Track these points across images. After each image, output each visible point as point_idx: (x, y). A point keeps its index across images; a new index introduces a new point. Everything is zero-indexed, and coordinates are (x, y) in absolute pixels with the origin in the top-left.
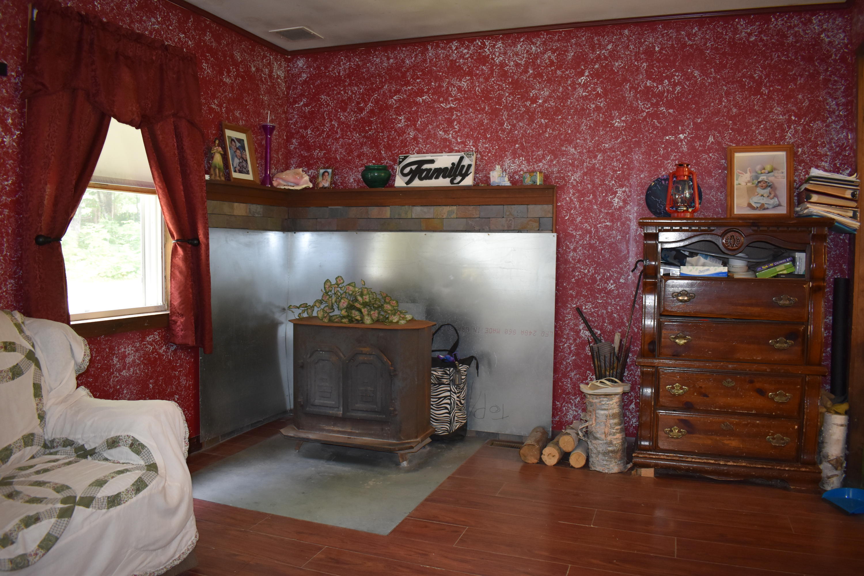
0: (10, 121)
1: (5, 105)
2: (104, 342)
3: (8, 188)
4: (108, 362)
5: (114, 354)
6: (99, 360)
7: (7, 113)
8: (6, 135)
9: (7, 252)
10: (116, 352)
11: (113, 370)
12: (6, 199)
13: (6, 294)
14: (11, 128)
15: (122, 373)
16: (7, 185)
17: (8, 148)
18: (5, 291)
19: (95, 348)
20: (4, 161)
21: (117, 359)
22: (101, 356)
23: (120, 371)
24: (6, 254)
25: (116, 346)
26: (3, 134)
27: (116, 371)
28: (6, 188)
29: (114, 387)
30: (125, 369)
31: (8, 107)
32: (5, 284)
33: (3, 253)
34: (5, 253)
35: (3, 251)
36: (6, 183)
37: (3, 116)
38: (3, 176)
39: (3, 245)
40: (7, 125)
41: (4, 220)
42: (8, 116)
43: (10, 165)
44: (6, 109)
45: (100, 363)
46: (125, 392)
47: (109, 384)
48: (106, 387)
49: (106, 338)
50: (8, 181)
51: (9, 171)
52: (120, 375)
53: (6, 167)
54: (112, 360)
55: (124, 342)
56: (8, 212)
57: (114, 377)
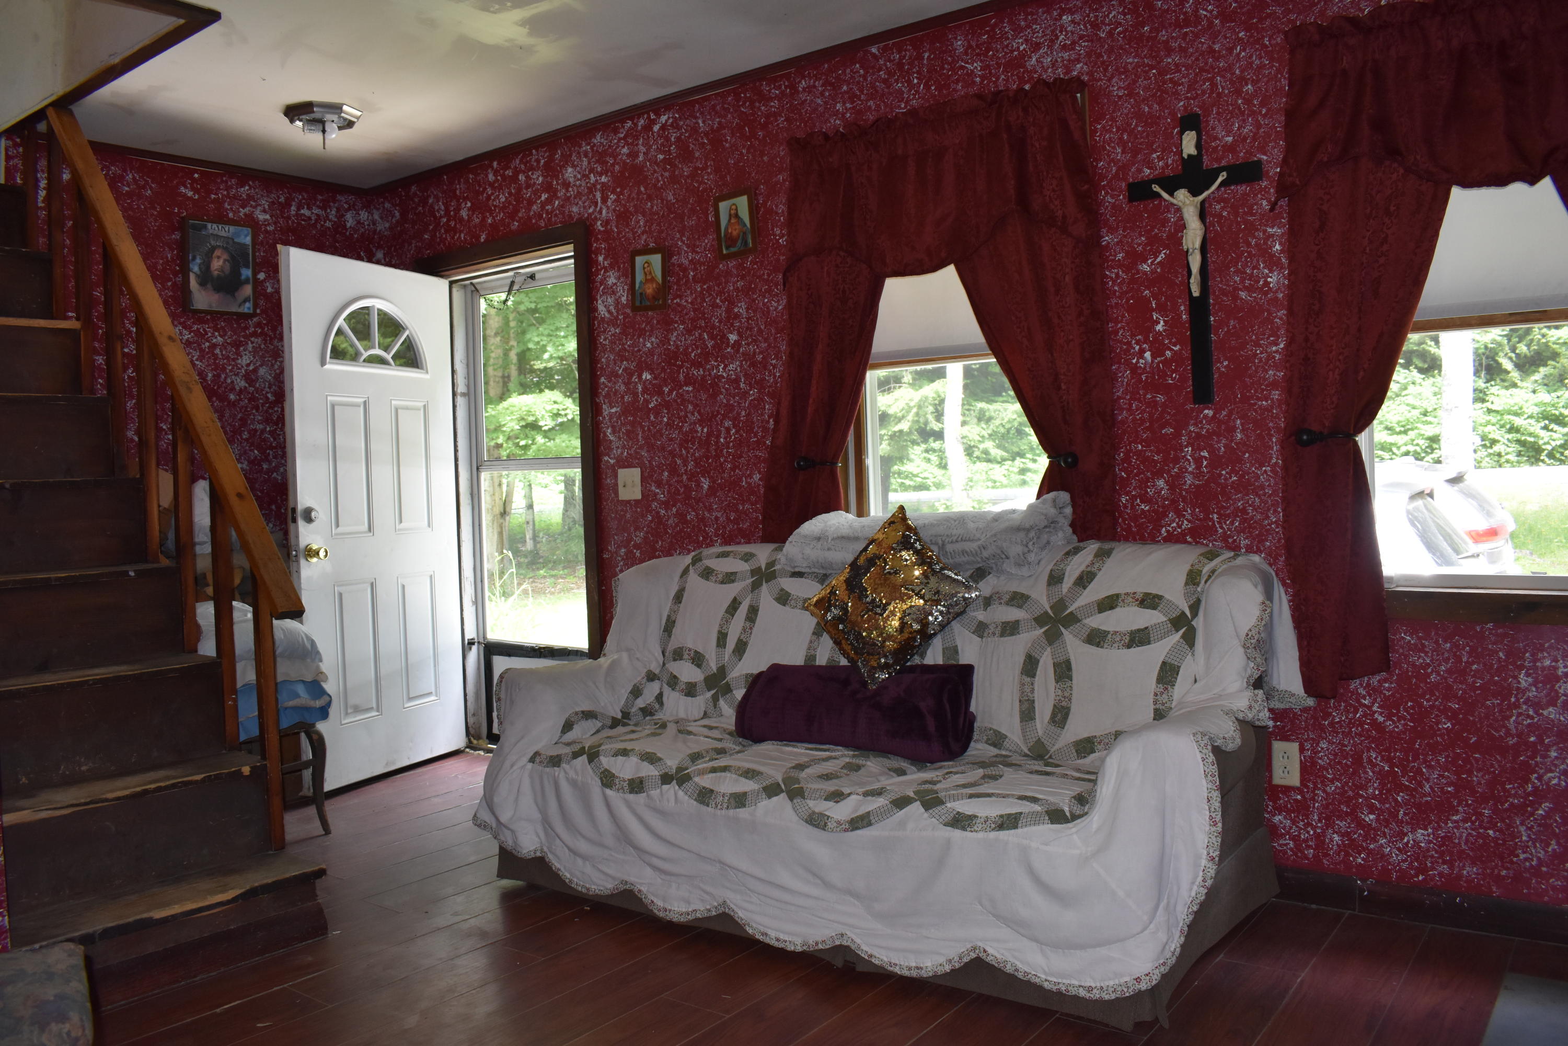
0: (1278, 247)
1: (1266, 226)
2: (1493, 638)
3: (1277, 357)
4: (1505, 680)
5: (1521, 667)
6: (1477, 671)
7: (1273, 236)
8: (1271, 271)
9: (1277, 459)
10: (1527, 664)
11: (1518, 700)
12: (1275, 375)
13: (1277, 527)
14: (1280, 258)
15: (1545, 713)
16: (1276, 352)
17: (1276, 292)
18: (1276, 522)
19: (1468, 645)
20: (1270, 314)
21: (1530, 680)
22: (1485, 665)
23: (1537, 705)
24: (1276, 463)
25: (1526, 651)
26: (1266, 271)
27: (1525, 703)
28: (1274, 357)
29: (1519, 735)
30: (1555, 705)
31: (1272, 227)
32: (1275, 511)
33: (1270, 461)
34: (1274, 461)
35: (1271, 458)
36: (1274, 348)
37: (1265, 243)
38: (1268, 338)
39: (1272, 449)
40: (1272, 256)
41: (1272, 408)
42: (1274, 241)
43: (1281, 319)
44: (1269, 230)
45: (1483, 679)
46: (1553, 754)
47: (1504, 726)
48: (1496, 730)
49: (1500, 631)
50: (1277, 345)
51: (1278, 328)
52: (1539, 715)
53: (1272, 323)
54: (1515, 677)
55: (1551, 647)
56: (1279, 395)
57: (1520, 714)
